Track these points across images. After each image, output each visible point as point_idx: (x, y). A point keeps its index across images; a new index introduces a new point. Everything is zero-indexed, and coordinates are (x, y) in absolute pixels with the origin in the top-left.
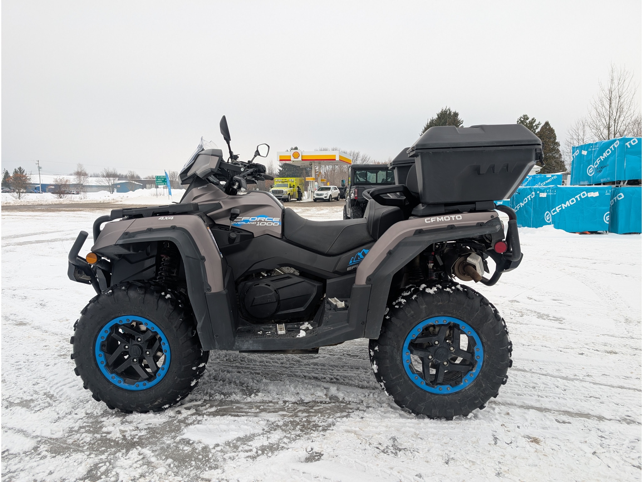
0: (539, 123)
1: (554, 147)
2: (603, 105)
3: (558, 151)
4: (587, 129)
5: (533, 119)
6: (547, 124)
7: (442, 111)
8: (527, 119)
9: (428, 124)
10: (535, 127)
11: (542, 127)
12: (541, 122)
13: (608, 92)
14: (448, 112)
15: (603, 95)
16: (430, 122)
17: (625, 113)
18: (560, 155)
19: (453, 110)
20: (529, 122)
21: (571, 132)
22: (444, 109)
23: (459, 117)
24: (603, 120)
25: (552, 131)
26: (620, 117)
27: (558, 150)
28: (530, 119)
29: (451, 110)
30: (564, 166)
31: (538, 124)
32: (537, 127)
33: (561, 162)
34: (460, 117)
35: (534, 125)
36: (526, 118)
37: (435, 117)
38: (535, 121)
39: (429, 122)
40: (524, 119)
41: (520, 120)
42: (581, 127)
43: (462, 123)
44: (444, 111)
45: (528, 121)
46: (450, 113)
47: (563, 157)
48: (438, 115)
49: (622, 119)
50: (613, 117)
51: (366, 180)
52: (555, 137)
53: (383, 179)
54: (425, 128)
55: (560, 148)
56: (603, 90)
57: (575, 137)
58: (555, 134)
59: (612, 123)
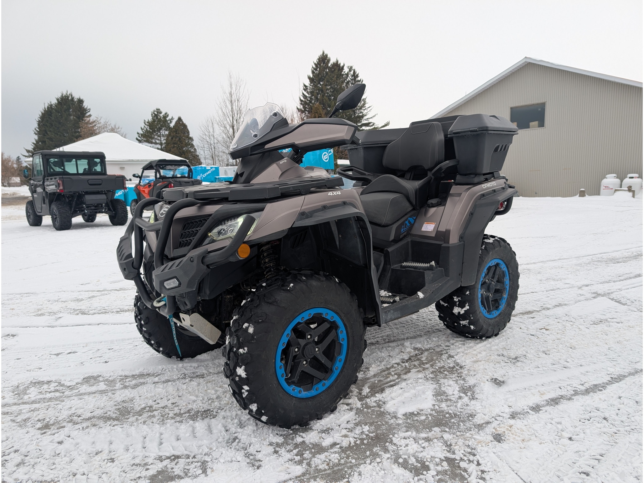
0: (172, 117)
1: (188, 141)
2: (226, 106)
3: (192, 146)
4: (216, 126)
5: (166, 114)
6: (180, 119)
7: (62, 96)
8: (161, 113)
9: (45, 108)
10: (169, 122)
11: (176, 122)
12: (174, 117)
13: (229, 95)
14: (70, 97)
15: (225, 98)
16: (48, 107)
17: (243, 115)
18: (195, 149)
19: (76, 96)
20: (163, 116)
21: (203, 129)
22: (64, 94)
23: (84, 104)
24: (228, 119)
25: (185, 126)
26: (240, 118)
27: (192, 144)
28: (163, 113)
29: (73, 95)
30: (200, 160)
31: (172, 119)
32: (170, 121)
33: (197, 155)
34: (86, 105)
35: (168, 119)
36: (159, 111)
37: (54, 101)
38: (168, 116)
39: (46, 107)
40: (158, 112)
41: (154, 113)
42: (211, 125)
43: (89, 111)
44: (65, 96)
45: (161, 115)
46: (73, 98)
47: (198, 151)
48: (58, 100)
49: (242, 120)
50: (235, 118)
51: (64, 169)
52: (188, 132)
53: (85, 169)
54: (42, 113)
55: (194, 143)
56: (225, 93)
57: (207, 134)
58: (188, 130)
59: (235, 122)
